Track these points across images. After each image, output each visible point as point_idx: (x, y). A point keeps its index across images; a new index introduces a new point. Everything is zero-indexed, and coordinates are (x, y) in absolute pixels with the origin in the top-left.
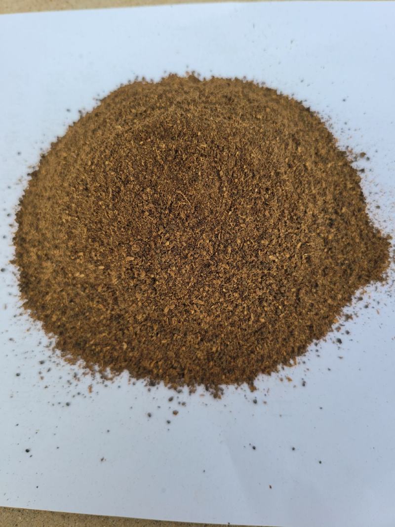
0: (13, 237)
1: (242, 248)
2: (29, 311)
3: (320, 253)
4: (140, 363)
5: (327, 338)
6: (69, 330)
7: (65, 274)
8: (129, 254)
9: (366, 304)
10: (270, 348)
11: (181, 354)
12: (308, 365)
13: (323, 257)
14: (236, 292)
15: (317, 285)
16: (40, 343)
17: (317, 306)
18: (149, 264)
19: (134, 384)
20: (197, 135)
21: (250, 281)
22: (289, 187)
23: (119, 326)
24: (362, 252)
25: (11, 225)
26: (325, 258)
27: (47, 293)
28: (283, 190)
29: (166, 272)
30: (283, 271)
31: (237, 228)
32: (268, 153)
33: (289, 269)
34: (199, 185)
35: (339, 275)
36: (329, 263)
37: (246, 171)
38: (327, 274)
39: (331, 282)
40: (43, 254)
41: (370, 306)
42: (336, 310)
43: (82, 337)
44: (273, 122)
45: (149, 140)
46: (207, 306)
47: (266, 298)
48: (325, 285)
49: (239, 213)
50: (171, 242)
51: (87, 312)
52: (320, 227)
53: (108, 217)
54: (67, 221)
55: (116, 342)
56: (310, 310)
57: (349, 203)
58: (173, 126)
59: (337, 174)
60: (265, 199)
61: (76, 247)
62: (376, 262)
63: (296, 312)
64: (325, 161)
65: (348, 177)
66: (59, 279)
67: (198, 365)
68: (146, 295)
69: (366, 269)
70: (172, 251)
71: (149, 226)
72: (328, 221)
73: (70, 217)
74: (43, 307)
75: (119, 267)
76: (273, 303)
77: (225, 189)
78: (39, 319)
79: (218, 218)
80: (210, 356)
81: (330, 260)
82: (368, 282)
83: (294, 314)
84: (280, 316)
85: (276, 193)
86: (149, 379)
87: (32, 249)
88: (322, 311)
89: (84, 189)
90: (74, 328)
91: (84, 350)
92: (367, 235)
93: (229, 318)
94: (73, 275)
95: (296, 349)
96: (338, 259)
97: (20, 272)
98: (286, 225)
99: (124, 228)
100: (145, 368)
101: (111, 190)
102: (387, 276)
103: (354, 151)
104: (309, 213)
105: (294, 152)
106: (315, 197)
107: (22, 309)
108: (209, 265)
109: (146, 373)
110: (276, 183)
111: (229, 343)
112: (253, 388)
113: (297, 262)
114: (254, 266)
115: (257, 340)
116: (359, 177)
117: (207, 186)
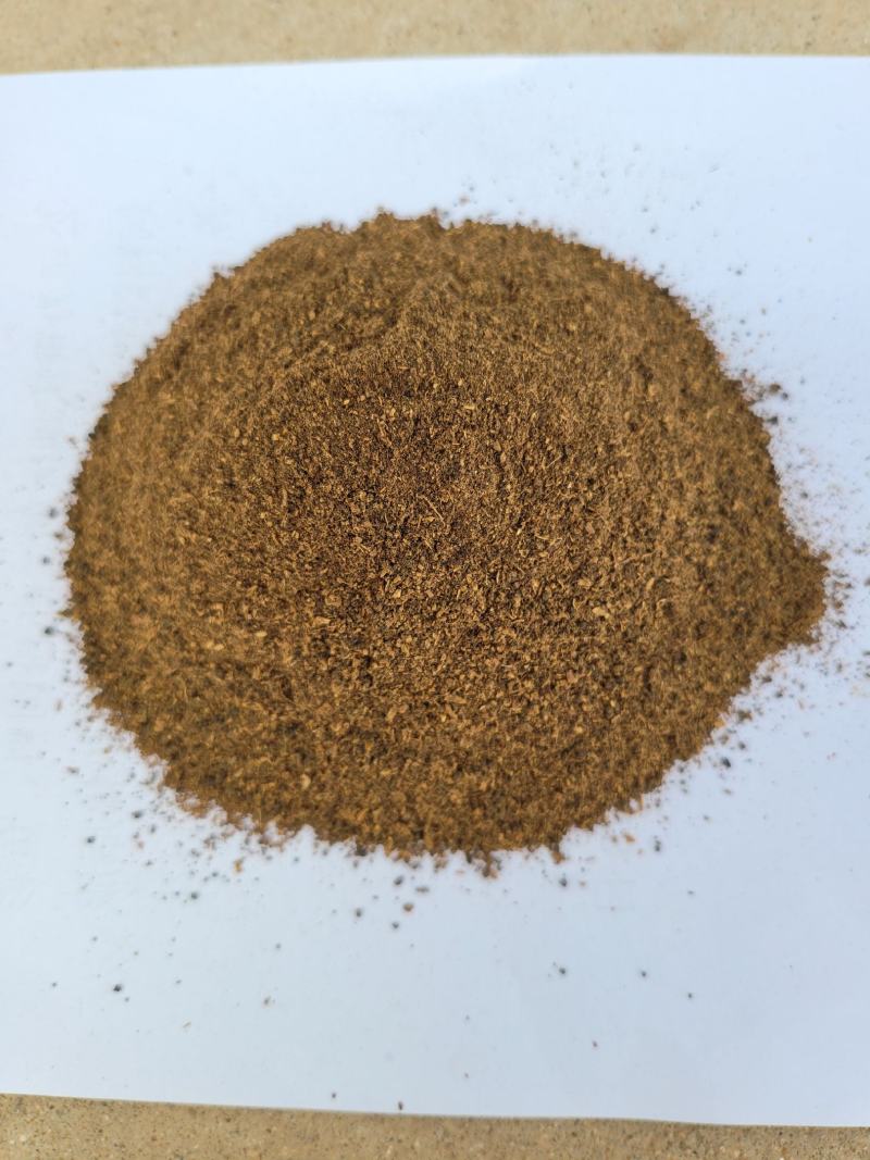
0: (64, 561)
1: (541, 596)
2: (106, 712)
3: (690, 596)
4: (336, 812)
5: (701, 757)
6: (190, 750)
7: (183, 644)
8: (319, 613)
9: (779, 690)
10: (592, 781)
11: (418, 795)
12: (666, 809)
13: (696, 603)
14: (529, 679)
15: (683, 658)
16: (133, 776)
17: (683, 698)
18: (359, 630)
19: (325, 853)
20: (457, 386)
21: (555, 658)
22: (632, 472)
23: (293, 745)
24: (771, 587)
25: (59, 536)
26: (700, 604)
27: (143, 677)
28: (620, 480)
29: (393, 647)
30: (619, 635)
31: (532, 559)
32: (592, 407)
33: (630, 631)
34: (462, 485)
35: (727, 636)
36: (706, 614)
37: (550, 448)
38: (704, 636)
39: (710, 650)
40: (134, 600)
41: (786, 693)
42: (720, 701)
43: (218, 763)
44: (600, 337)
45: (363, 398)
46: (472, 706)
47: (585, 687)
48: (699, 657)
49: (536, 530)
50: (405, 591)
51: (228, 717)
52: (691, 545)
53: (277, 543)
54: (188, 542)
55: (287, 773)
56: (670, 707)
57: (748, 491)
58: (409, 370)
59: (725, 431)
60: (586, 501)
61: (208, 594)
62: (798, 606)
63: (643, 712)
64: (700, 403)
65: (745, 436)
66: (170, 650)
67: (453, 815)
68: (351, 688)
69: (779, 622)
70: (406, 608)
71: (362, 561)
72: (706, 531)
73: (194, 535)
74: (136, 705)
75: (299, 635)
76: (598, 696)
77: (509, 487)
78: (127, 727)
79: (496, 543)
80: (474, 799)
81: (710, 606)
82: (782, 645)
83: (640, 716)
84: (613, 721)
85: (606, 489)
86: (355, 845)
87: (107, 588)
88: (693, 707)
89: (225, 483)
90: (198, 746)
91: (223, 789)
92: (782, 554)
93: (514, 728)
94: (198, 644)
95: (642, 781)
96: (725, 604)
97: (83, 633)
98: (625, 547)
99: (311, 564)
100: (345, 823)
101: (284, 493)
102: (820, 634)
103: (758, 380)
104: (669, 519)
105: (639, 396)
106: (682, 486)
107: (93, 708)
108: (477, 631)
109: (347, 831)
110: (607, 468)
111: (511, 773)
112: (559, 857)
113: (645, 616)
114: (564, 629)
115: (568, 766)
116: (767, 433)
117: (477, 485)
